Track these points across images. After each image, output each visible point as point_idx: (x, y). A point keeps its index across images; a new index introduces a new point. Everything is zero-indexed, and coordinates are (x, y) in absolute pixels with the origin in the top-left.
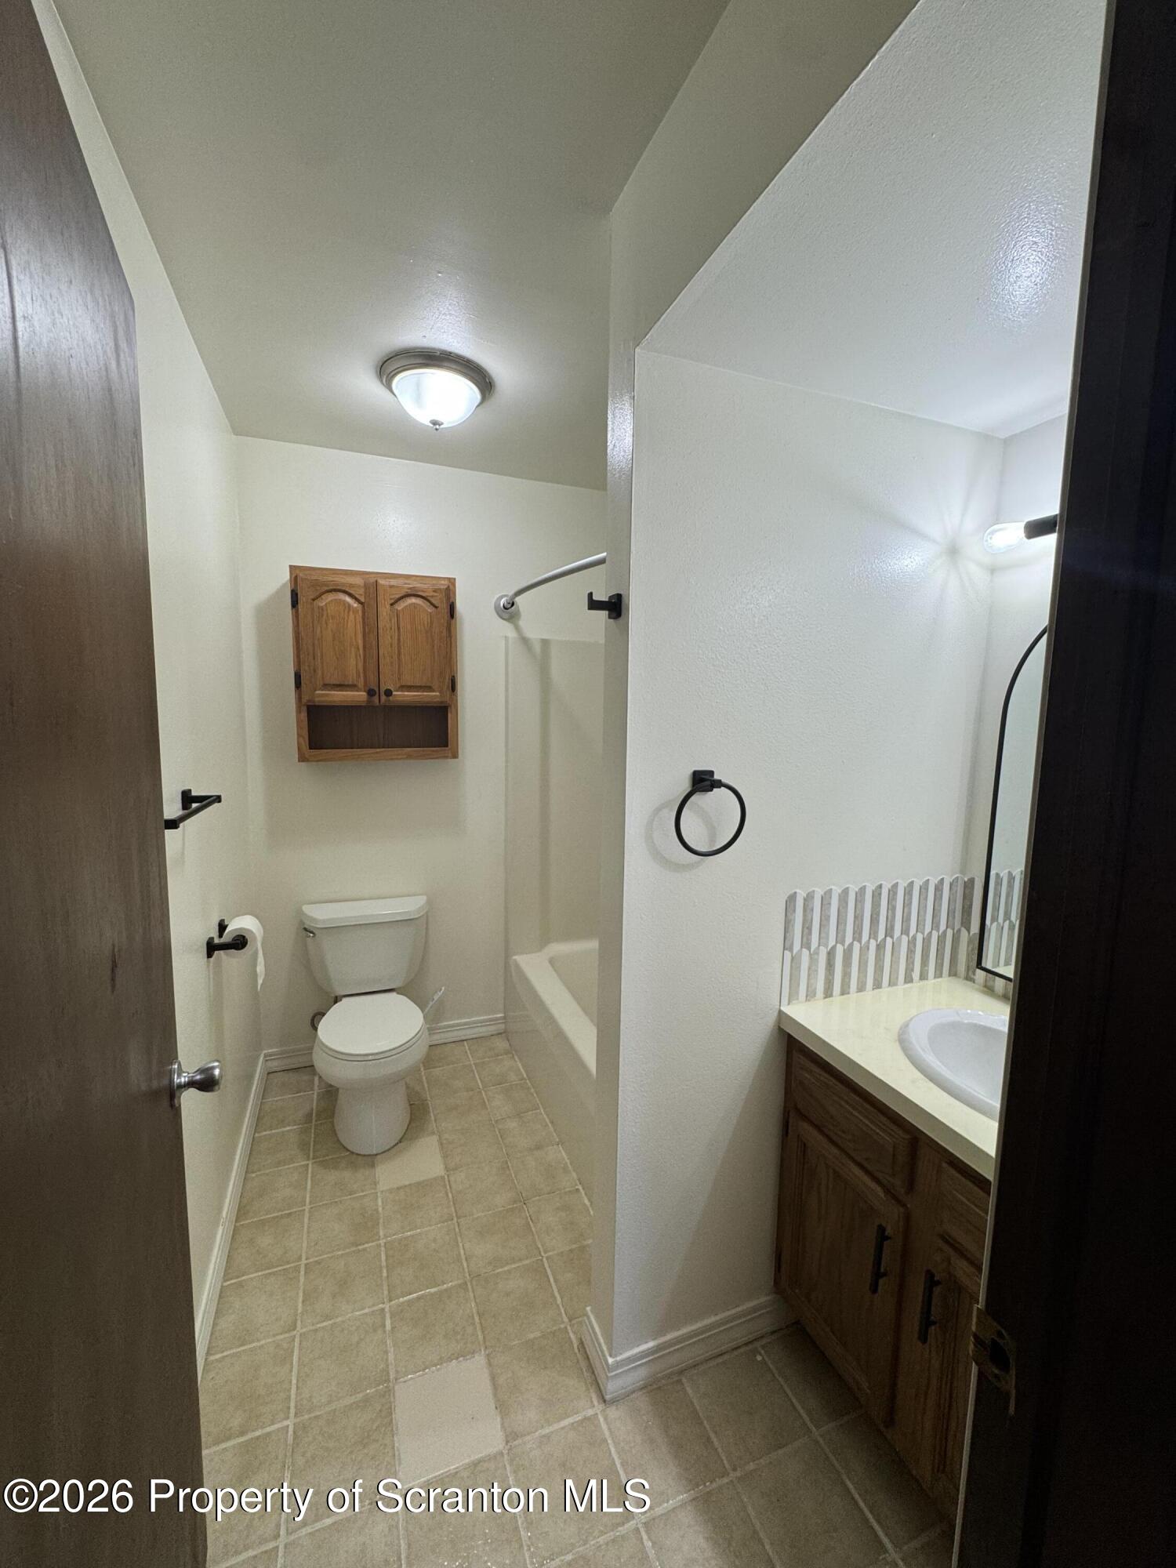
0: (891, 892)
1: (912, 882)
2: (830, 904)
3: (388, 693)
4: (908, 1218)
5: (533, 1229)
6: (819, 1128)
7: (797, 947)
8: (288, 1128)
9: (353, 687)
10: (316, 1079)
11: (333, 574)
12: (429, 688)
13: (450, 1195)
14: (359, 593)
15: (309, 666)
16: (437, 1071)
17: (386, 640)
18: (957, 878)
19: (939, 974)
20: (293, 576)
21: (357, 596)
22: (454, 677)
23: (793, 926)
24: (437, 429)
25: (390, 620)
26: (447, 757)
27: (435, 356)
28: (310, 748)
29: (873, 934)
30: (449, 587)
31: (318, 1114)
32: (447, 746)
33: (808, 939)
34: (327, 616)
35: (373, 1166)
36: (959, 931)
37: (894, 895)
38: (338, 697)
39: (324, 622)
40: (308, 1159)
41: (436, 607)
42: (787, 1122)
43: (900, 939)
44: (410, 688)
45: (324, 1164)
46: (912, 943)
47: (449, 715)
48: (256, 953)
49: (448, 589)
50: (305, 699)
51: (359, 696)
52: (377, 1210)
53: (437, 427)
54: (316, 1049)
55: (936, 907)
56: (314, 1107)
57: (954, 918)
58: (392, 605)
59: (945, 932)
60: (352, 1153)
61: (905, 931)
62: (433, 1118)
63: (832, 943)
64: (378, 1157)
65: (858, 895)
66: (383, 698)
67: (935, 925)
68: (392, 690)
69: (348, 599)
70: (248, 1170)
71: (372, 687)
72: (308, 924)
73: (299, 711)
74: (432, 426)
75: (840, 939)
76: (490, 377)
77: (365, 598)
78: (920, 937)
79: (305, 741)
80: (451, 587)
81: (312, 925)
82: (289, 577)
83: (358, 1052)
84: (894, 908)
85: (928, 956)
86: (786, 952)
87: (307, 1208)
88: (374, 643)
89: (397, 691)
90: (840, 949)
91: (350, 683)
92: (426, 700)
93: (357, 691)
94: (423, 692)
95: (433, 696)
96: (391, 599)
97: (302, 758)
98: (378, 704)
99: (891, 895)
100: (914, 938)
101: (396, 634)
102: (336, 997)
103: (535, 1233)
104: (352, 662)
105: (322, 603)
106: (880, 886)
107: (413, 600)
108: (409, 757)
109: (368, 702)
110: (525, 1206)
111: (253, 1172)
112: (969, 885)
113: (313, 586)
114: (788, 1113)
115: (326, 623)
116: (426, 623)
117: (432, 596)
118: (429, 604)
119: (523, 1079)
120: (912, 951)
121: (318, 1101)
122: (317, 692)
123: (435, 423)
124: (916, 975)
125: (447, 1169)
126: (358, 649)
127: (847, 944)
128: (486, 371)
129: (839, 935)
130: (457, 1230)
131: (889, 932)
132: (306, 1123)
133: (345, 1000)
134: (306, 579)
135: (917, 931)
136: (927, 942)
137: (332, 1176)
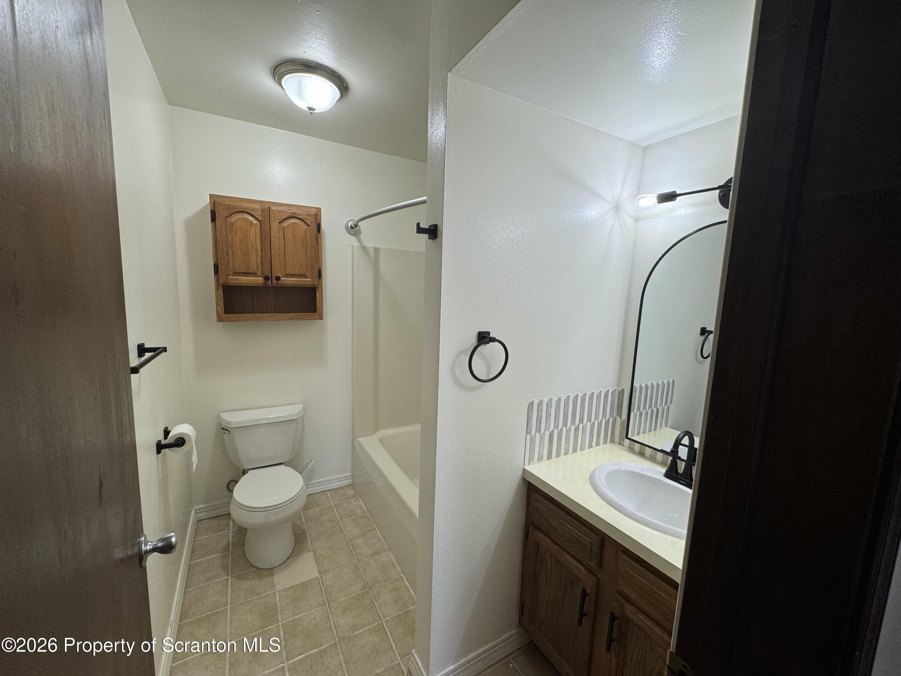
0: (582, 398)
1: (593, 392)
2: (551, 406)
3: (278, 279)
4: (598, 583)
5: (376, 604)
6: (546, 535)
7: (533, 432)
8: (213, 556)
9: (254, 274)
10: (231, 523)
11: (239, 201)
12: (305, 276)
13: (323, 589)
14: (258, 214)
15: (224, 260)
16: (310, 512)
17: (276, 245)
18: (616, 389)
19: (605, 443)
20: (212, 202)
21: (257, 216)
22: (320, 269)
23: (532, 420)
24: (311, 113)
25: (279, 233)
26: (316, 319)
27: (311, 65)
28: (225, 313)
29: (573, 422)
30: (317, 213)
31: (233, 545)
32: (316, 312)
33: (539, 427)
34: (236, 228)
35: (272, 575)
36: (616, 418)
37: (584, 400)
38: (244, 280)
39: (234, 233)
40: (228, 576)
41: (309, 225)
42: (528, 531)
43: (586, 424)
44: (292, 276)
45: (240, 578)
46: (592, 426)
47: (317, 293)
48: (192, 448)
49: (316, 214)
50: (221, 282)
51: (259, 280)
52: (276, 604)
53: (312, 111)
54: (232, 504)
55: (605, 406)
56: (231, 541)
57: (613, 411)
58: (280, 223)
59: (609, 419)
60: (258, 568)
61: (589, 420)
62: (309, 542)
63: (552, 428)
64: (275, 569)
65: (566, 401)
66: (275, 281)
67: (604, 416)
68: (280, 276)
69: (250, 218)
70: (187, 586)
71: (267, 275)
72: (224, 425)
73: (217, 289)
74: (309, 111)
75: (556, 427)
76: (347, 83)
77: (262, 219)
78: (596, 422)
79: (221, 309)
80: (318, 213)
81: (227, 426)
82: (209, 201)
83: (260, 506)
84: (584, 407)
85: (600, 433)
86: (527, 435)
87: (229, 606)
88: (268, 247)
89: (284, 277)
90: (556, 431)
91: (252, 271)
92: (303, 283)
93: (257, 277)
94: (301, 278)
95: (307, 281)
96: (279, 219)
97: (220, 320)
98: (271, 286)
99: (582, 400)
100: (594, 423)
101: (283, 242)
102: (244, 470)
103: (377, 606)
104: (254, 258)
105: (233, 219)
106: (577, 395)
107: (294, 220)
108: (292, 318)
109: (265, 284)
110: (370, 591)
111: (190, 587)
112: (621, 393)
113: (226, 208)
114: (528, 527)
115: (236, 233)
116: (302, 236)
117: (306, 219)
118: (304, 223)
119: (365, 512)
120: (592, 430)
121: (233, 537)
122: (230, 277)
123: (310, 109)
124: (594, 443)
125: (320, 573)
126: (257, 250)
127: (560, 428)
128: (344, 79)
129: (556, 424)
130: (329, 610)
131: (581, 421)
132: (226, 551)
133: (250, 472)
134: (221, 204)
135: (595, 420)
136: (600, 425)
137: (246, 585)
